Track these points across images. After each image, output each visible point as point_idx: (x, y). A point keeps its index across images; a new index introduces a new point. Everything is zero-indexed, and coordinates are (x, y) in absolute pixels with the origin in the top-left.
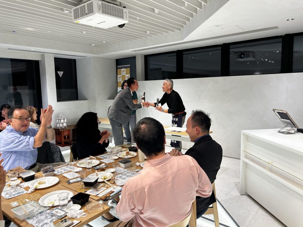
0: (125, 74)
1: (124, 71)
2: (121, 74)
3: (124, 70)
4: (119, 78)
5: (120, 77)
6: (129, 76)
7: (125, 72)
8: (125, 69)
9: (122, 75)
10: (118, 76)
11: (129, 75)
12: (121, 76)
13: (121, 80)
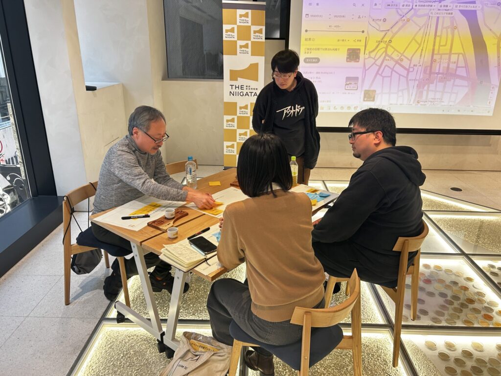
0: (250, 24)
1: (246, 15)
2: (235, 23)
3: (247, 13)
4: (227, 31)
6: (261, 30)
7: (249, 19)
8: (249, 11)
9: (238, 24)
10: (225, 27)
11: (264, 28)
12: (235, 26)
13: (236, 39)
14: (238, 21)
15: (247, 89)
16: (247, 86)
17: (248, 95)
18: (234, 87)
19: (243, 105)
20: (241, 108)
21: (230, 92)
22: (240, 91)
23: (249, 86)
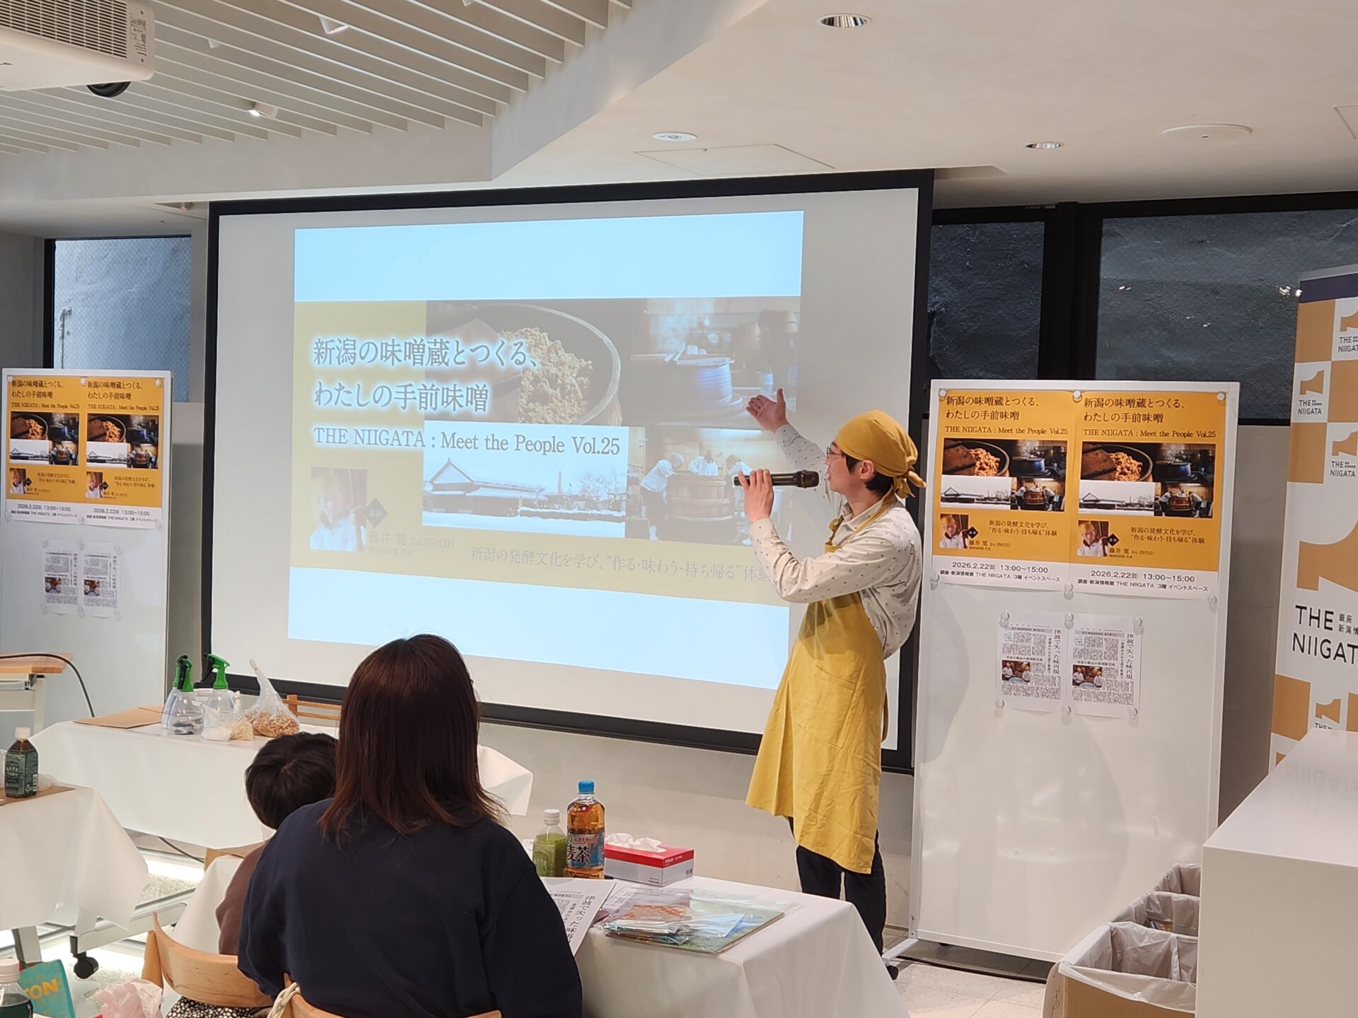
2: (1326, 356)
4: (1304, 387)
5: (1321, 374)
9: (1337, 356)
10: (1303, 371)
12: (1326, 367)
13: (1322, 418)
14: (1337, 342)
15: (1341, 628)
16: (1342, 618)
17: (1343, 656)
18: (1306, 613)
19: (1327, 702)
20: (1321, 711)
21: (1295, 635)
22: (1322, 634)
23: (1349, 620)
